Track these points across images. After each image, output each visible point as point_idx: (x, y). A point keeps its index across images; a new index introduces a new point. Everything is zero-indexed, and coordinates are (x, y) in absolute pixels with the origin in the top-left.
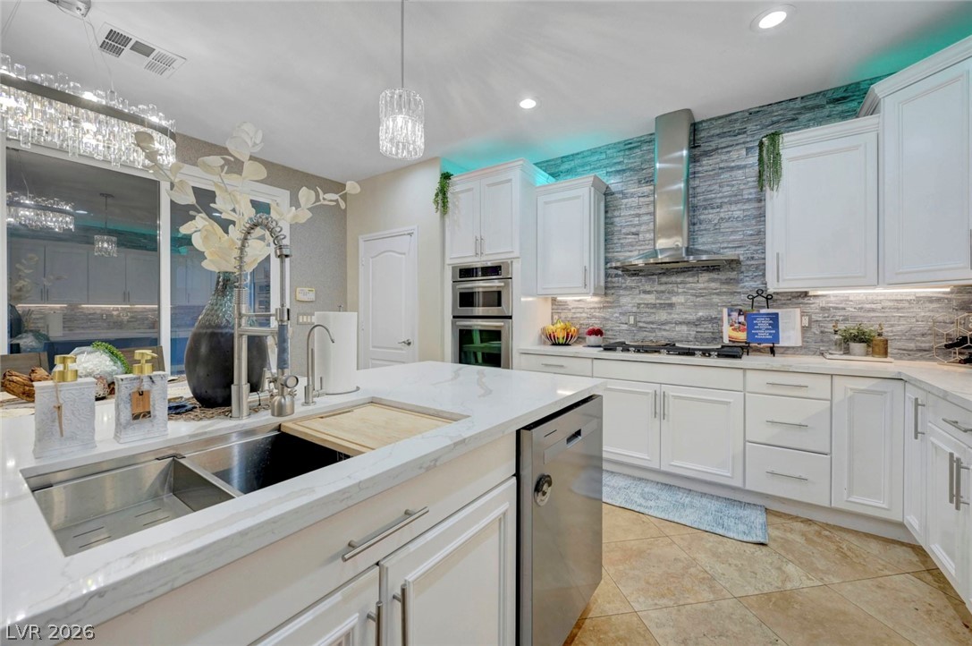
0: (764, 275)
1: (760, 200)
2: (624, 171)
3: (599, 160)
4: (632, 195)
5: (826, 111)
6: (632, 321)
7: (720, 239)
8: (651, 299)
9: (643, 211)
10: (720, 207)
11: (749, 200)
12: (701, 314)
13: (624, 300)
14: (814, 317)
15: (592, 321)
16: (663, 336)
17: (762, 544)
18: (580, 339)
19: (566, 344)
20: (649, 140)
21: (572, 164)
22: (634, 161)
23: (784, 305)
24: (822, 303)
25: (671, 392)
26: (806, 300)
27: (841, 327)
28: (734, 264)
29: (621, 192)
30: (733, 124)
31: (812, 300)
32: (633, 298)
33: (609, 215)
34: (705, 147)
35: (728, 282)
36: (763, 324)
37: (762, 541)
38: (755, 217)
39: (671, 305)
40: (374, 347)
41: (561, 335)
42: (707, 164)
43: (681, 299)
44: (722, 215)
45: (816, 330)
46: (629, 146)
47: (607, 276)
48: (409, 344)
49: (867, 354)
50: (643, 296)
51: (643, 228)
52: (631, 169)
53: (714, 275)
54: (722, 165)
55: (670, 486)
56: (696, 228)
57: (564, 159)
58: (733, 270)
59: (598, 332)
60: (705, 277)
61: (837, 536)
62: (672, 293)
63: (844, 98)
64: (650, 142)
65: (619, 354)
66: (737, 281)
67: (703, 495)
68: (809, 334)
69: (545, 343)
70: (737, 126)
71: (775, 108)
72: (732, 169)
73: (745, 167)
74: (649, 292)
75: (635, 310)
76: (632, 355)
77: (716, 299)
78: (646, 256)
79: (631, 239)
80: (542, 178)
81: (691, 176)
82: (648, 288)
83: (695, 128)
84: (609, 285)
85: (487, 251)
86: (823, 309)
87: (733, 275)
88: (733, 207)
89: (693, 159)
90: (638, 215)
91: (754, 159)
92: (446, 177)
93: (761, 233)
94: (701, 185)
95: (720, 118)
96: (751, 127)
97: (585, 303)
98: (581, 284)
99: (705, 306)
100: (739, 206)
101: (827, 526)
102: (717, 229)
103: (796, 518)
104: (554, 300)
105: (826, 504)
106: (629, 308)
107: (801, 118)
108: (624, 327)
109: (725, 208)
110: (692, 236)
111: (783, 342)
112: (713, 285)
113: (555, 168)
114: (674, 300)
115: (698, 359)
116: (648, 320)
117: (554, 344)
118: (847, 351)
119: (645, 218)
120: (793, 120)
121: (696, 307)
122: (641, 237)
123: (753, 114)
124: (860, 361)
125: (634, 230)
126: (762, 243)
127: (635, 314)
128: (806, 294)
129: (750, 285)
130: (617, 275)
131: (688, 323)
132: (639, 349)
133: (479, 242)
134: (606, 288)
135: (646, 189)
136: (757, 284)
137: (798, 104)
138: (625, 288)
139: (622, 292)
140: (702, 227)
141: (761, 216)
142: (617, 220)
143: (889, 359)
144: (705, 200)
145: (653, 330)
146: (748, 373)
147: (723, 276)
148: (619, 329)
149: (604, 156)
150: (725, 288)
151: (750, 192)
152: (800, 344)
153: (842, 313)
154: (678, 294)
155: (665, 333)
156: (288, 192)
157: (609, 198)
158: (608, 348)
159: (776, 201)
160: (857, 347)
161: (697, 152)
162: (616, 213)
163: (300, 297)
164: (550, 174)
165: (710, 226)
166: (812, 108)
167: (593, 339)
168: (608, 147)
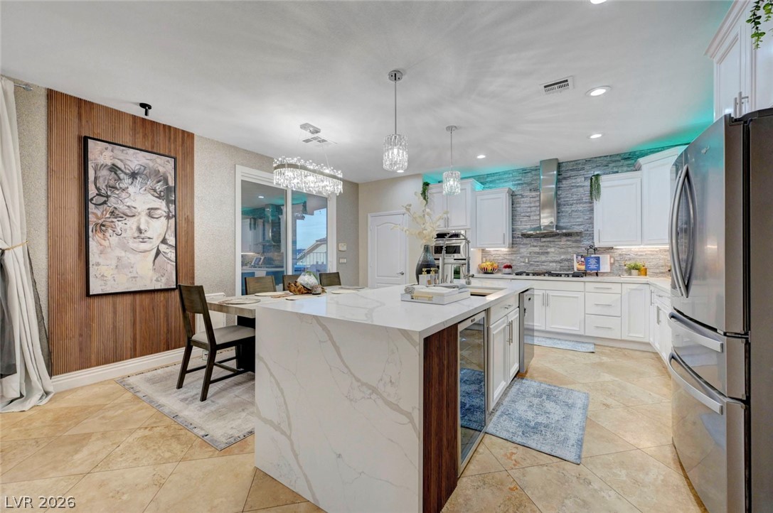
0: (593, 239)
1: (591, 203)
2: (522, 184)
3: (508, 177)
4: (527, 196)
5: (621, 164)
6: (527, 261)
7: (572, 220)
8: (537, 249)
9: (532, 205)
10: (572, 205)
11: (586, 203)
12: (562, 257)
13: (522, 250)
14: (616, 259)
15: (505, 261)
16: (543, 268)
17: (593, 352)
18: (499, 271)
19: (492, 273)
20: (536, 169)
21: (494, 178)
22: (528, 178)
23: (602, 253)
24: (620, 252)
25: (551, 293)
26: (612, 251)
27: (628, 263)
28: (579, 234)
29: (521, 195)
30: (579, 165)
31: (615, 251)
32: (527, 249)
33: (514, 206)
34: (564, 175)
35: (576, 241)
36: (593, 262)
37: (592, 351)
38: (589, 211)
39: (547, 253)
40: (378, 276)
41: (490, 269)
42: (565, 183)
43: (553, 250)
44: (573, 209)
45: (617, 264)
46: (525, 171)
47: (513, 237)
48: (403, 274)
49: (639, 275)
50: (532, 248)
51: (532, 214)
52: (525, 183)
53: (569, 238)
54: (573, 185)
55: (550, 338)
56: (560, 215)
57: (488, 175)
58: (578, 236)
59: (509, 267)
60: (564, 239)
61: (624, 351)
62: (548, 247)
63: (629, 158)
64: (536, 170)
65: (524, 277)
66: (580, 241)
67: (566, 340)
68: (614, 267)
69: (479, 273)
70: (580, 166)
71: (598, 159)
72: (578, 187)
73: (584, 186)
74: (536, 246)
75: (528, 255)
76: (531, 277)
77: (570, 250)
78: (534, 229)
79: (526, 219)
80: (478, 186)
81: (558, 188)
82: (535, 244)
83: (559, 165)
84: (515, 242)
85: (450, 225)
86: (620, 255)
87: (578, 238)
88: (578, 206)
89: (559, 181)
90: (530, 207)
91: (588, 183)
92: (426, 184)
93: (591, 218)
94: (563, 194)
95: (572, 161)
96: (587, 167)
97: (501, 251)
98: (502, 242)
99: (564, 253)
100: (581, 205)
101: (619, 348)
102: (570, 216)
103: (607, 346)
104: (483, 250)
105: (620, 338)
106: (525, 254)
107: (610, 165)
108: (523, 264)
109: (574, 206)
110: (558, 219)
111: (602, 270)
112: (568, 243)
113: (484, 180)
114: (549, 250)
115: (563, 278)
116: (535, 260)
117: (485, 273)
118: (630, 274)
119: (534, 209)
120: (606, 166)
121: (560, 254)
122: (532, 218)
123: (588, 161)
124: (635, 277)
125: (527, 214)
126: (592, 223)
127: (528, 257)
128: (612, 248)
129: (586, 243)
130: (518, 237)
131: (556, 262)
132: (534, 274)
133: (447, 221)
134: (513, 244)
135: (534, 194)
136: (590, 243)
137: (609, 159)
138: (523, 244)
139: (521, 246)
140: (563, 214)
141: (592, 210)
142: (518, 209)
143: (647, 277)
144: (564, 201)
145: (538, 266)
146: (586, 283)
147: (573, 238)
148: (520, 265)
149: (511, 175)
150: (574, 244)
151: (586, 199)
152: (609, 271)
153: (629, 256)
154: (551, 247)
155: (544, 267)
157: (514, 197)
158: (517, 274)
159: (598, 205)
160: (634, 272)
161: (560, 177)
162: (518, 205)
163: (341, 249)
164: (481, 183)
165: (567, 214)
166: (615, 161)
167: (507, 270)
168: (513, 171)
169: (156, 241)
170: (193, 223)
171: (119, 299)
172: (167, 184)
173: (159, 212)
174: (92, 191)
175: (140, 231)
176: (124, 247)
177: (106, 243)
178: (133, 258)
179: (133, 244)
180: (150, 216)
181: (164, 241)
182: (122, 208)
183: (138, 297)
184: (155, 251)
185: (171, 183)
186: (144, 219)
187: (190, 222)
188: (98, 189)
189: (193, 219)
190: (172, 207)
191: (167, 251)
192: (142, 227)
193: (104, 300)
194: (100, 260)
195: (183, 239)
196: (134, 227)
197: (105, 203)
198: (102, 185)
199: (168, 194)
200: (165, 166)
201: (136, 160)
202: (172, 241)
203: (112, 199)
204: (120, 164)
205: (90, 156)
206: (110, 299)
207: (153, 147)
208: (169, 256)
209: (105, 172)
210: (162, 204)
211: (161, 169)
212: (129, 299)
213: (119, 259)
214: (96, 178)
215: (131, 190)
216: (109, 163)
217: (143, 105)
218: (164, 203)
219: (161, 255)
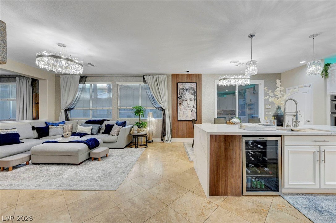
48: (309, 122)
156: (263, 81)
169: (192, 107)
170: (201, 101)
171: (184, 122)
172: (194, 90)
173: (192, 99)
174: (179, 95)
175: (188, 104)
176: (185, 109)
177: (181, 108)
178: (187, 112)
179: (187, 108)
180: (190, 100)
181: (194, 107)
182: (184, 99)
183: (188, 122)
184: (191, 110)
185: (195, 90)
186: (189, 101)
187: (200, 101)
188: (180, 95)
189: (201, 100)
190: (196, 97)
191: (194, 110)
192: (189, 103)
193: (181, 122)
194: (180, 112)
195: (198, 106)
196: (187, 104)
197: (181, 98)
198: (181, 94)
199: (195, 93)
200: (193, 85)
201: (187, 85)
202: (195, 107)
203: (182, 97)
204: (184, 88)
205: (178, 87)
206: (182, 122)
207: (191, 81)
208: (195, 111)
209: (181, 90)
210: (193, 97)
211: (193, 87)
212: (186, 122)
213: (184, 112)
214: (179, 92)
215: (186, 94)
216: (182, 88)
217: (187, 71)
218: (193, 96)
219: (193, 111)
